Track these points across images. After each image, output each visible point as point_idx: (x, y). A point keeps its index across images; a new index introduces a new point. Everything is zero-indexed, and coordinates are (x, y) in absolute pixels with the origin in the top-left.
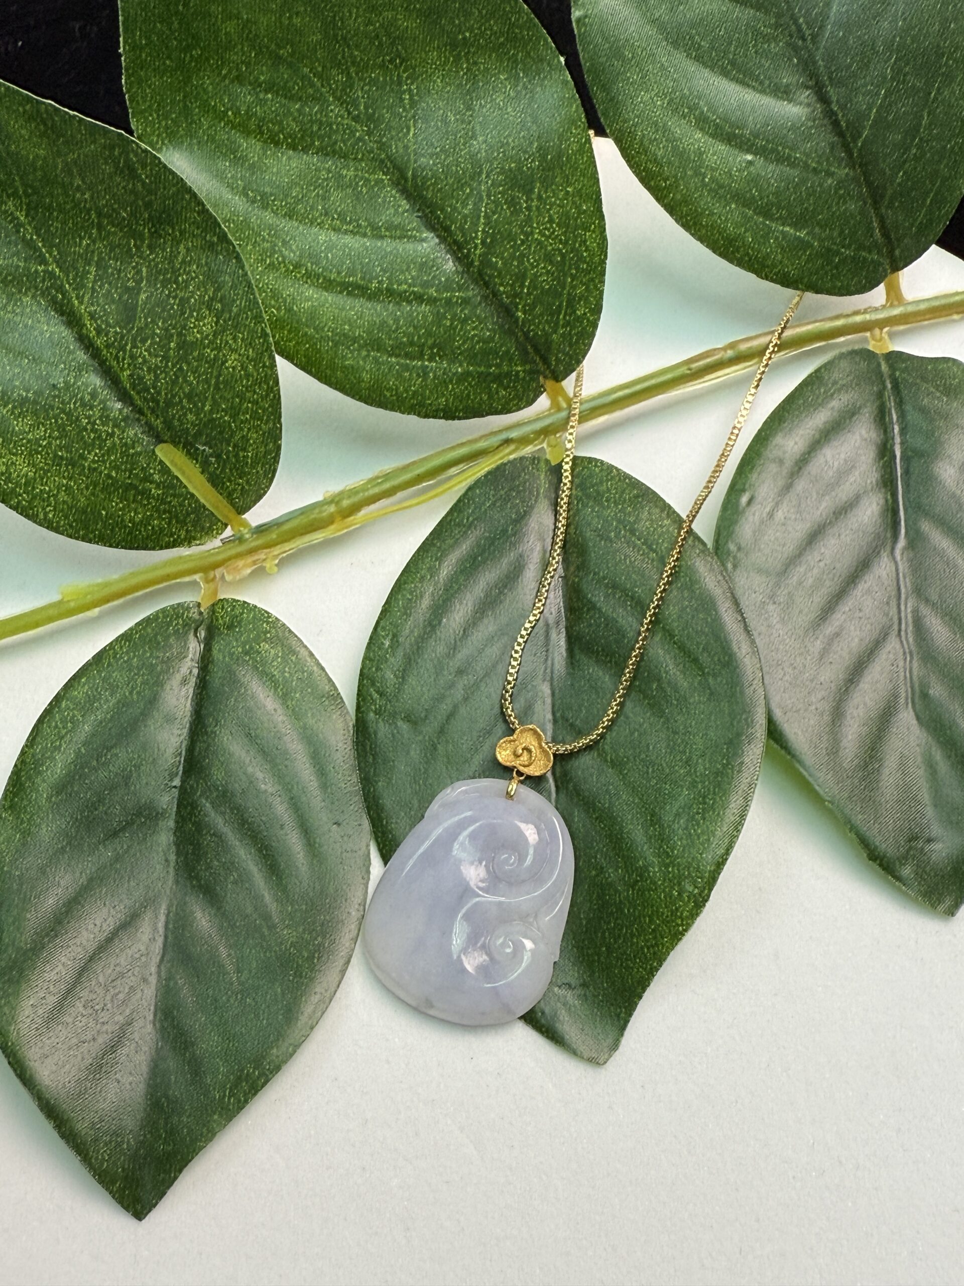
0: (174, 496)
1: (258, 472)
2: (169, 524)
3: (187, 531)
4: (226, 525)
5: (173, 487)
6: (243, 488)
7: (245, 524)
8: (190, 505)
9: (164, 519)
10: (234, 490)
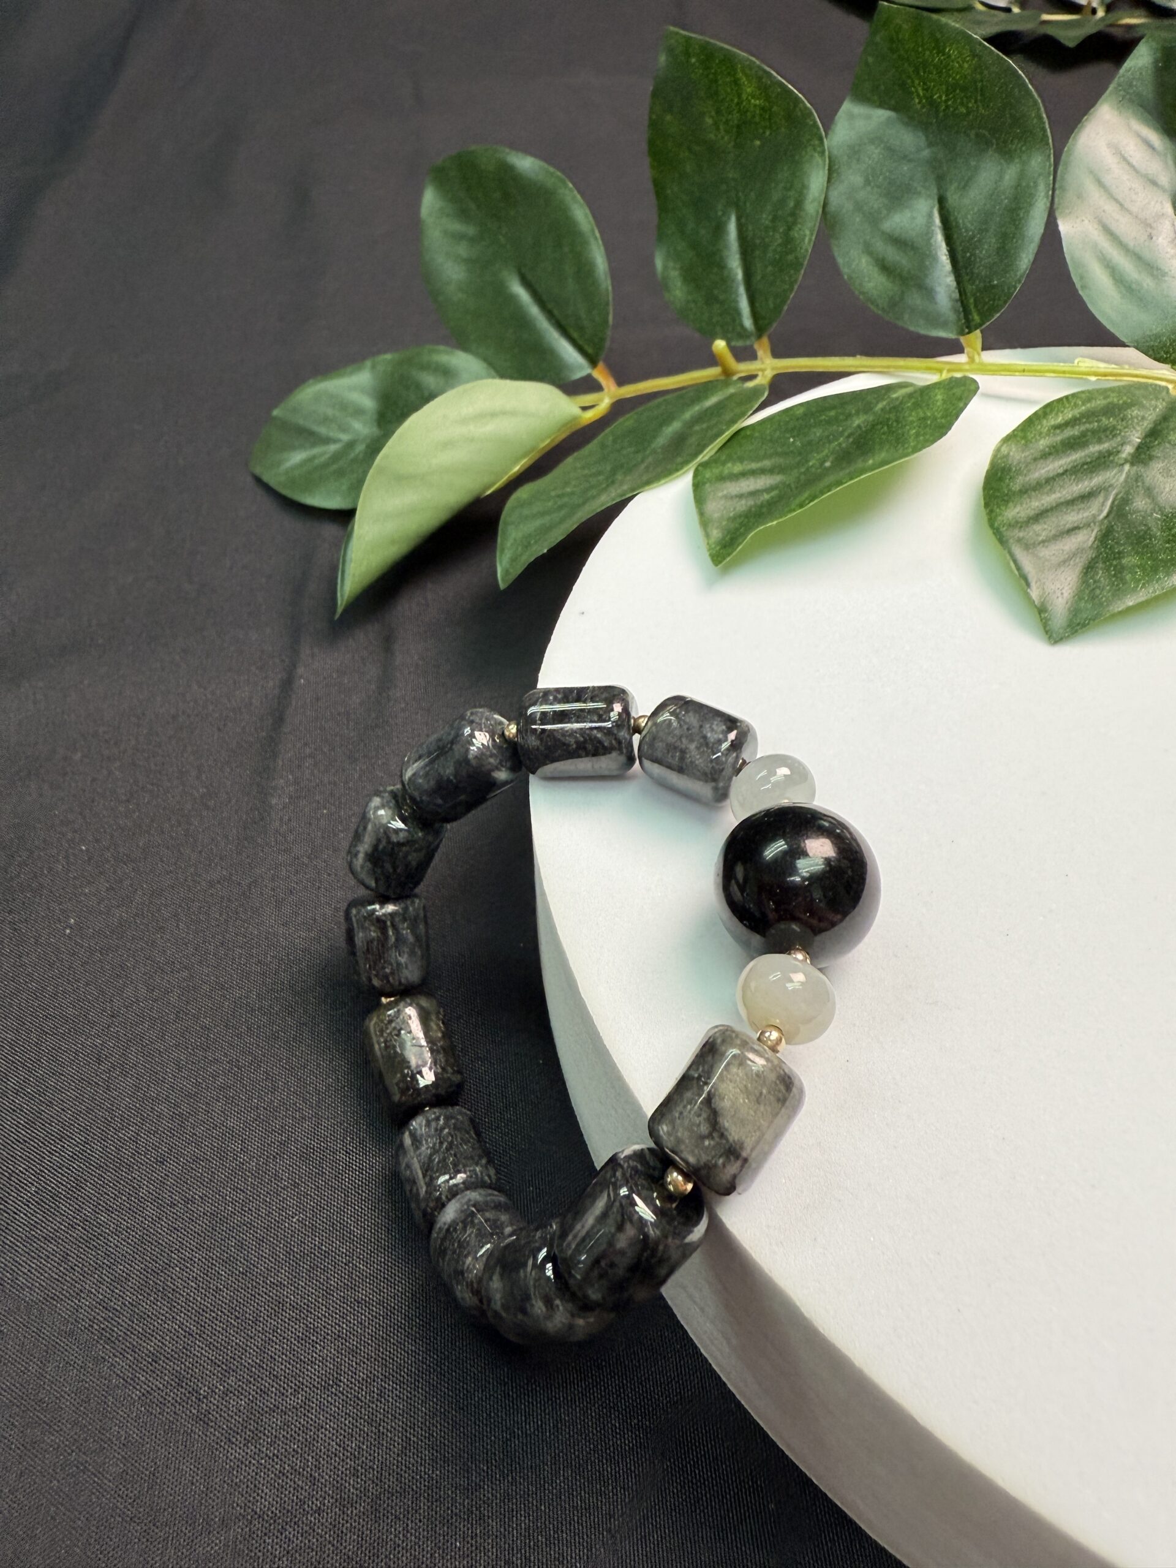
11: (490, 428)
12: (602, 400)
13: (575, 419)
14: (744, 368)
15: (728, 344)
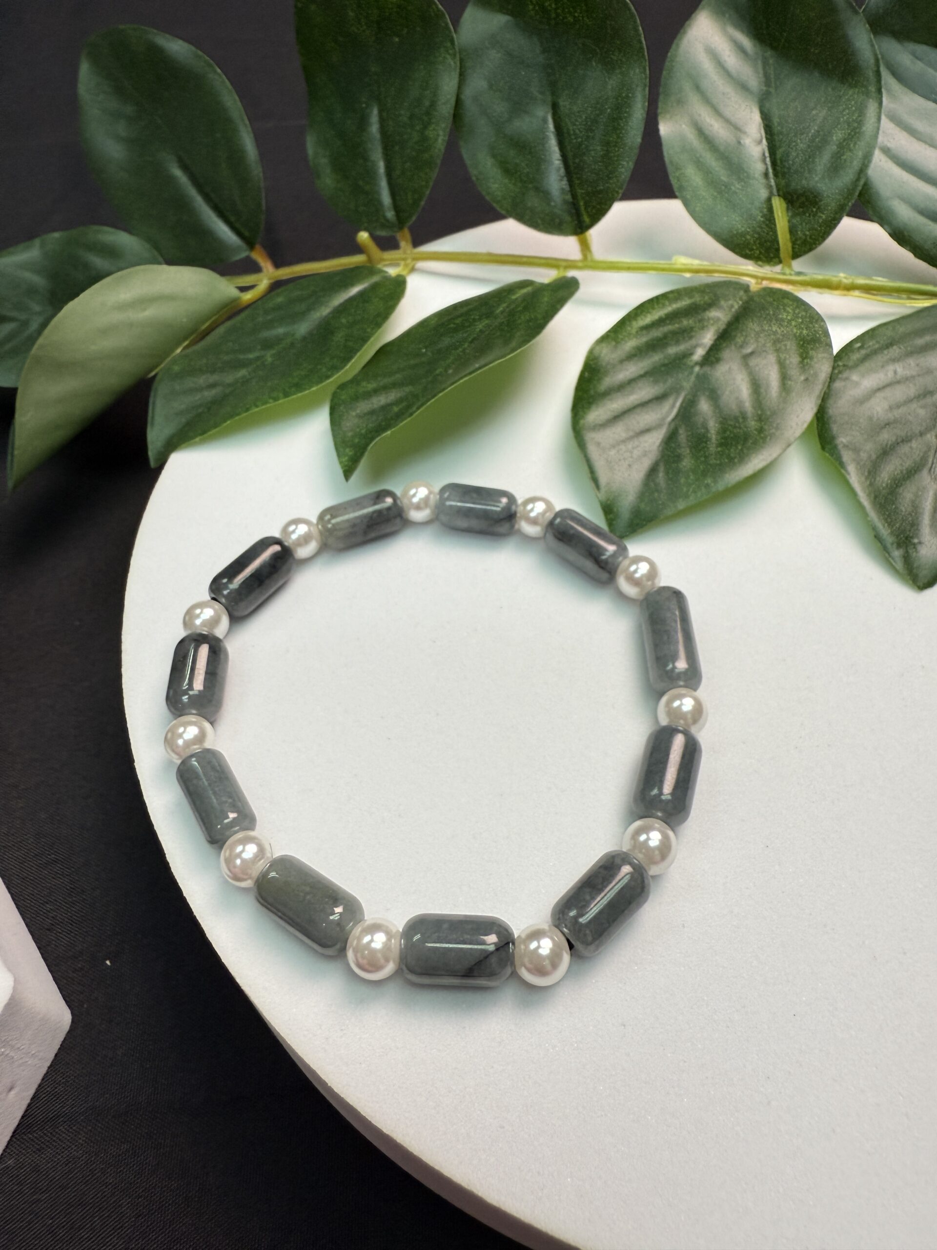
0: (767, 225)
2: (754, 242)
3: (761, 253)
4: (780, 262)
5: (770, 220)
6: (806, 239)
7: (790, 266)
8: (772, 237)
9: (754, 237)
10: (800, 238)
12: (261, 281)
13: (237, 301)
14: (387, 257)
15: (372, 236)
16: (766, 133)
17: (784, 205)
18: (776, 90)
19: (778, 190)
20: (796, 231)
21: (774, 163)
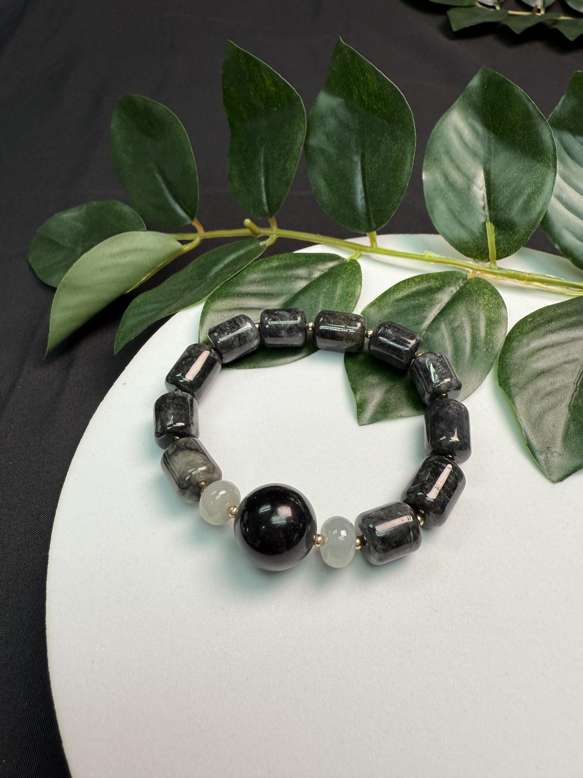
0: (482, 239)
1: (514, 245)
2: (474, 248)
3: (477, 254)
4: (489, 261)
5: (484, 236)
6: (505, 249)
7: (495, 264)
8: (484, 245)
9: (473, 245)
10: (501, 248)
11: (128, 259)
12: (196, 238)
13: (180, 250)
14: (263, 231)
16: (486, 183)
17: (493, 227)
18: (494, 158)
19: (490, 219)
20: (500, 244)
21: (489, 202)
